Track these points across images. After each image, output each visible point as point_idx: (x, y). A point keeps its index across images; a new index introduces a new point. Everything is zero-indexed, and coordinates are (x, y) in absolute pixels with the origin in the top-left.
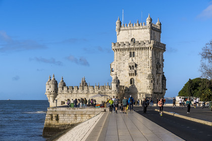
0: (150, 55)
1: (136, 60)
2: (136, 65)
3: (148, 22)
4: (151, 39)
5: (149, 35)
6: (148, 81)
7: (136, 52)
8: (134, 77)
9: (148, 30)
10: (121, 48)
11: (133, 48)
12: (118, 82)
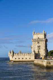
0: (45, 43)
1: (40, 44)
2: (40, 46)
3: (43, 32)
4: (45, 38)
5: (44, 36)
6: (44, 51)
7: (40, 42)
8: (39, 50)
9: (44, 35)
10: (35, 41)
11: (38, 41)
12: (35, 52)
